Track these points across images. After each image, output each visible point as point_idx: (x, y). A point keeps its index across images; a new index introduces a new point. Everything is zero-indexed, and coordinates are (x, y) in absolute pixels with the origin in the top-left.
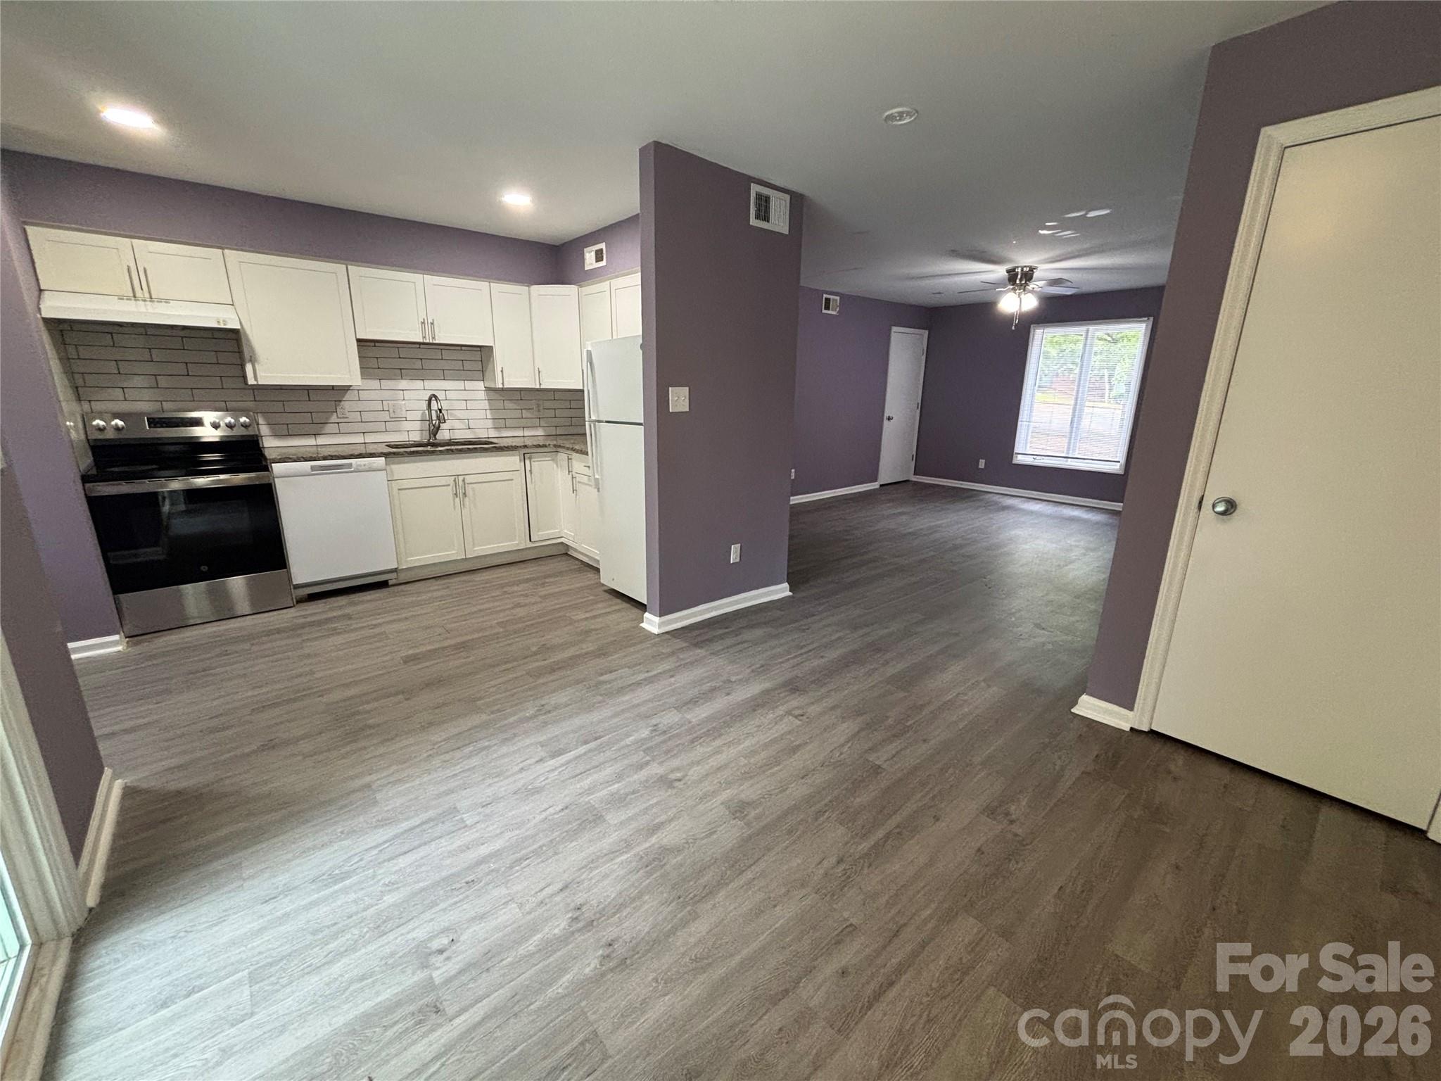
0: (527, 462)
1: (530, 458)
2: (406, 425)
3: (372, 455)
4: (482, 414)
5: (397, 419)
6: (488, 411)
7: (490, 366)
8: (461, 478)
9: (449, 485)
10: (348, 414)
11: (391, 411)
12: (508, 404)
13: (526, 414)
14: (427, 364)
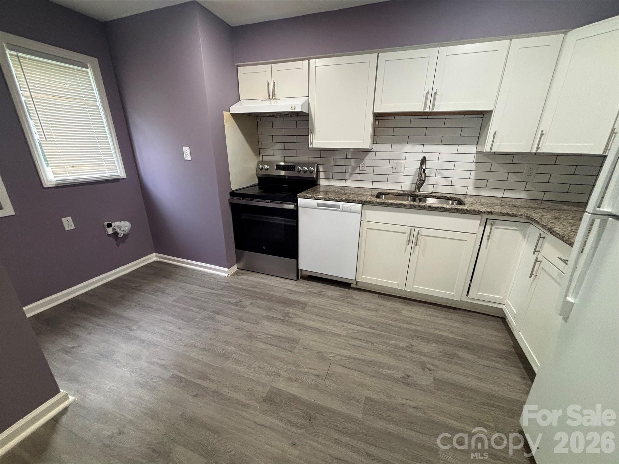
0: (488, 228)
1: (492, 225)
2: (402, 179)
3: (354, 202)
4: (466, 174)
5: (395, 174)
6: (473, 173)
7: (485, 132)
8: (417, 229)
9: (406, 233)
10: (366, 169)
11: (394, 167)
12: (495, 167)
13: (512, 177)
14: (430, 132)
